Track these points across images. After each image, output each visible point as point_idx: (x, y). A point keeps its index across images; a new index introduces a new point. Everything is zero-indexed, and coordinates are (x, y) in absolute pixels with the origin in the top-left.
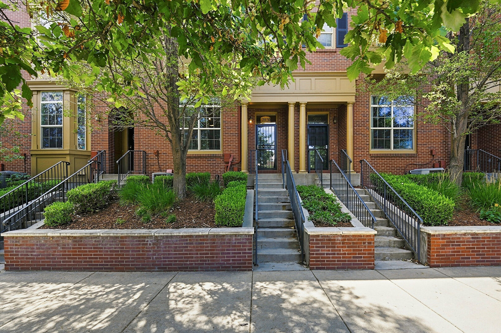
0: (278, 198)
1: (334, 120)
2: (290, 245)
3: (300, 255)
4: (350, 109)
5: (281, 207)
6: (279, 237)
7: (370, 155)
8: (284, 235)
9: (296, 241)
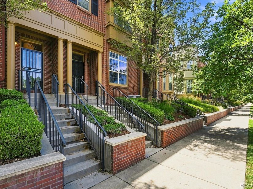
0: (60, 115)
1: (87, 61)
2: (87, 158)
3: (99, 164)
4: (100, 56)
5: (66, 124)
6: (74, 151)
7: (109, 86)
8: (78, 149)
9: (91, 152)
